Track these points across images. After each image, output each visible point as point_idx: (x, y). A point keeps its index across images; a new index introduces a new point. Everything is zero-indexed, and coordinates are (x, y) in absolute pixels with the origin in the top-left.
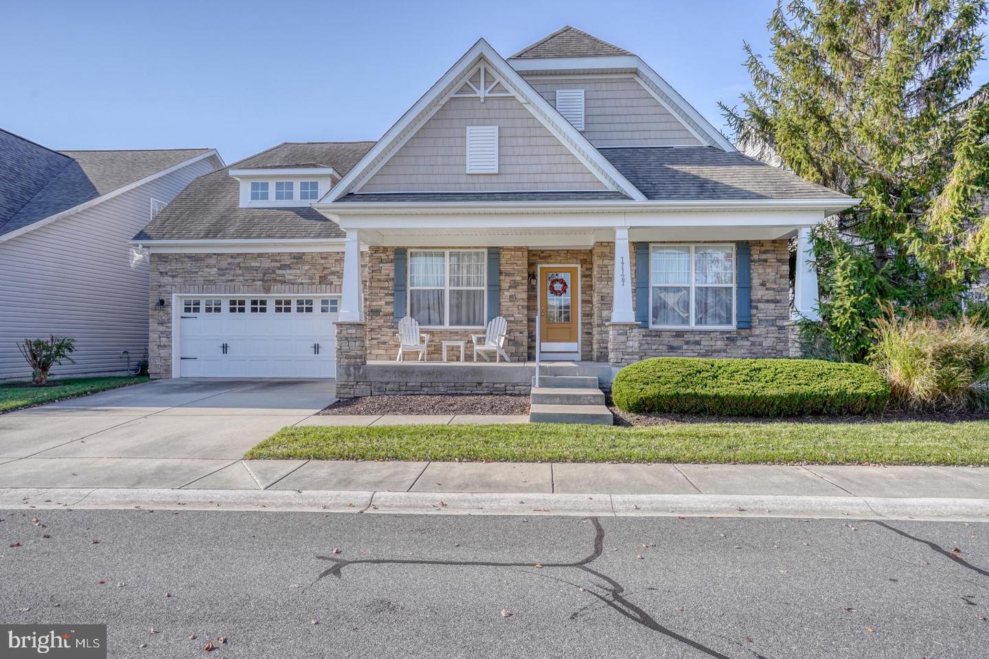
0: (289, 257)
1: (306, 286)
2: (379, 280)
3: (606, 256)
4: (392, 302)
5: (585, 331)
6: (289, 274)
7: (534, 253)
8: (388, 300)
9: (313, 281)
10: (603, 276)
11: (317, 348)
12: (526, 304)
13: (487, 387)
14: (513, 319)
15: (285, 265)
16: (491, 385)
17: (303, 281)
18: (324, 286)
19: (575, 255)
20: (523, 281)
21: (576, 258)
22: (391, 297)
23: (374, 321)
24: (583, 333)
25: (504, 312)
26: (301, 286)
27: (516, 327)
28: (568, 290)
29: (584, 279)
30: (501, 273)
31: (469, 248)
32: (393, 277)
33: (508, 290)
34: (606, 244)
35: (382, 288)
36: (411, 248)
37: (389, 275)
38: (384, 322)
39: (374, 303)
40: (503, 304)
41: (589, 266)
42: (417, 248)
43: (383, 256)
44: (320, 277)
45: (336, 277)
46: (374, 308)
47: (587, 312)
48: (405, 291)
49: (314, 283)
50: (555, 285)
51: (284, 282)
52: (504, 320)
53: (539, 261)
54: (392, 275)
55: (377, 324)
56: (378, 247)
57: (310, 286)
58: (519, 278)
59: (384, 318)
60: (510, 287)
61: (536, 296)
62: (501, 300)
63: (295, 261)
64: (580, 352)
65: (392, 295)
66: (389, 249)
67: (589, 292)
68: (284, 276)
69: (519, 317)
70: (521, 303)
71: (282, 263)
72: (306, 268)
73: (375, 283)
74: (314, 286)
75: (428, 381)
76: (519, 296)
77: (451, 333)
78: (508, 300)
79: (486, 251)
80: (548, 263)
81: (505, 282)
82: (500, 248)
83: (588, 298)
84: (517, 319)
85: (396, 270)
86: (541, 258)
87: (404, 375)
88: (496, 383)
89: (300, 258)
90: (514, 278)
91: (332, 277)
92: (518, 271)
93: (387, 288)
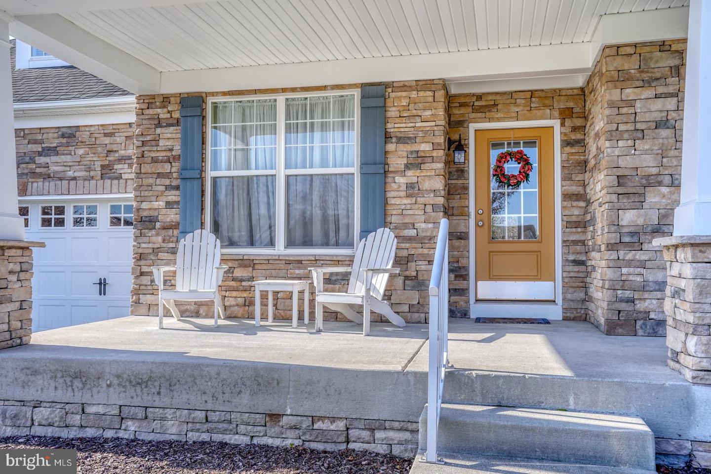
0: (56, 135)
1: (80, 182)
2: (155, 160)
3: (630, 78)
4: (177, 203)
5: (571, 257)
6: (55, 163)
7: (463, 100)
8: (170, 199)
9: (92, 173)
10: (622, 127)
11: (102, 285)
12: (441, 200)
13: (295, 427)
14: (413, 233)
15: (49, 149)
16: (306, 423)
17: (76, 174)
18: (109, 181)
19: (547, 102)
20: (435, 154)
21: (551, 107)
22: (174, 192)
23: (146, 239)
24: (565, 261)
25: (394, 219)
26: (73, 183)
27: (420, 251)
28: (534, 175)
29: (568, 149)
30: (387, 137)
31: (324, 88)
32: (179, 152)
33: (403, 173)
34: (630, 50)
35: (160, 175)
36: (213, 94)
37: (171, 150)
38: (164, 241)
39: (145, 205)
40: (393, 201)
41: (578, 122)
42: (224, 94)
43: (163, 114)
44: (102, 166)
45: (126, 166)
46: (145, 214)
47: (574, 219)
48: (202, 180)
49: (92, 178)
50: (506, 166)
51: (47, 177)
52: (392, 235)
53: (473, 115)
54: (177, 149)
55: (150, 246)
56: (153, 97)
57: (87, 183)
58: (425, 147)
59: (163, 232)
60: (408, 167)
61: (466, 188)
62: (389, 195)
63: (64, 141)
64: (559, 300)
65: (177, 188)
66: (172, 99)
67: (580, 177)
68: (47, 166)
69: (427, 230)
70: (430, 199)
71: (43, 145)
72: (81, 152)
73: (147, 166)
74: (93, 182)
75: (137, 401)
76: (426, 185)
77: (288, 262)
78: (403, 194)
79: (356, 93)
80: (490, 120)
81: (398, 156)
82: (386, 85)
83: (575, 189)
84: (421, 234)
85: (185, 141)
86: (476, 110)
87: (77, 383)
88: (321, 418)
89: (71, 136)
90: (415, 147)
91: (120, 166)
92: (426, 132)
93: (168, 175)
